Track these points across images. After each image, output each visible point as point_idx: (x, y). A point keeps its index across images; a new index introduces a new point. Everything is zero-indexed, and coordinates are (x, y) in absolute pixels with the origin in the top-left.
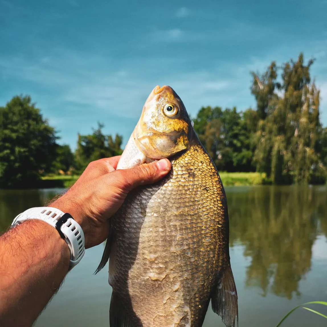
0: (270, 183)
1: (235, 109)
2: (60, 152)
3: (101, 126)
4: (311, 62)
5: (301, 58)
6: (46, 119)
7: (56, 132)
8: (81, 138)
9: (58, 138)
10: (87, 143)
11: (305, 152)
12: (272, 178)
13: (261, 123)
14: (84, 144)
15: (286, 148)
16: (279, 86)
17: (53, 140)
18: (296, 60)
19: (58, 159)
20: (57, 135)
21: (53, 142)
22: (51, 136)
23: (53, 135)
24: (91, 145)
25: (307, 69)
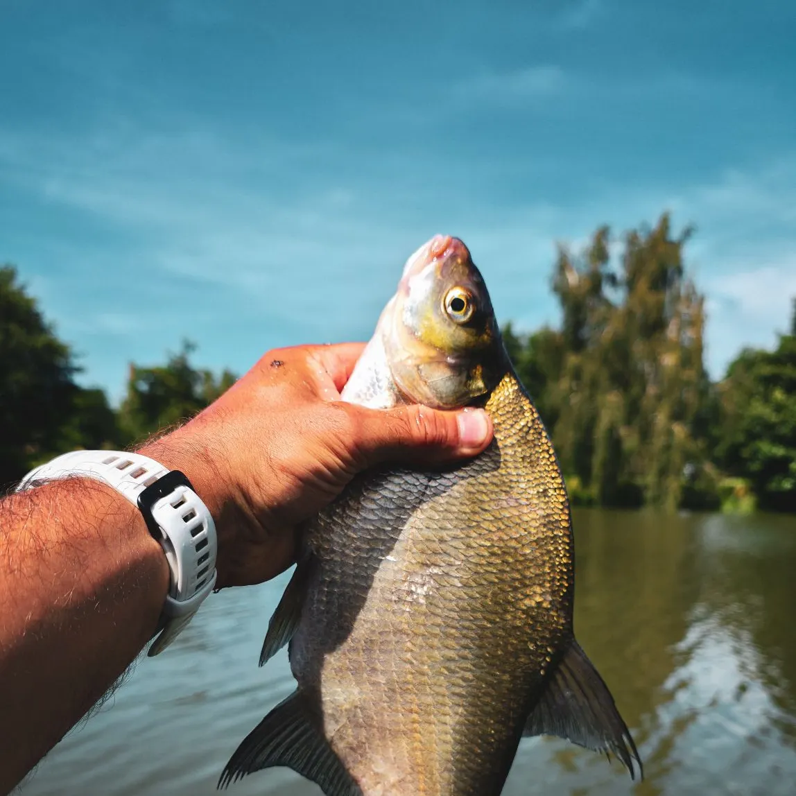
0: (590, 503)
1: (509, 327)
2: (78, 401)
3: (189, 347)
4: (688, 233)
5: (665, 223)
7: (76, 356)
8: (138, 373)
9: (79, 370)
10: (152, 385)
11: (670, 433)
12: (594, 490)
13: (572, 360)
14: (144, 387)
15: (628, 421)
16: (613, 279)
17: (66, 374)
18: (654, 224)
19: (76, 420)
20: (76, 362)
21: (64, 379)
22: (61, 362)
23: (66, 362)
24: (160, 392)
25: (676, 247)
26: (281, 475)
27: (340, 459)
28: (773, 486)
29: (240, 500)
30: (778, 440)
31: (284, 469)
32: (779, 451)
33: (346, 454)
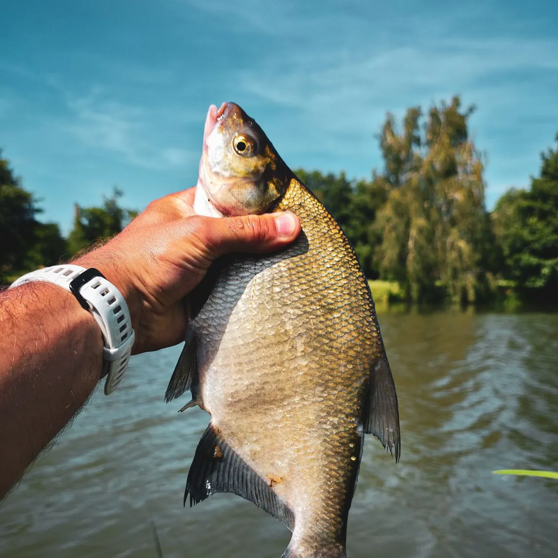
1: (343, 175)
2: (40, 233)
3: (119, 193)
4: (471, 110)
5: (456, 102)
6: (17, 178)
7: (36, 201)
8: (80, 212)
9: (39, 211)
10: (90, 221)
14: (85, 222)
17: (31, 214)
18: (449, 102)
19: (38, 246)
20: (36, 205)
21: (28, 217)
22: (26, 206)
23: (30, 205)
24: (97, 225)
25: (463, 118)
26: (161, 263)
27: (199, 249)
28: (529, 284)
29: (138, 284)
30: (534, 253)
31: (162, 259)
32: (534, 260)
33: (203, 246)
